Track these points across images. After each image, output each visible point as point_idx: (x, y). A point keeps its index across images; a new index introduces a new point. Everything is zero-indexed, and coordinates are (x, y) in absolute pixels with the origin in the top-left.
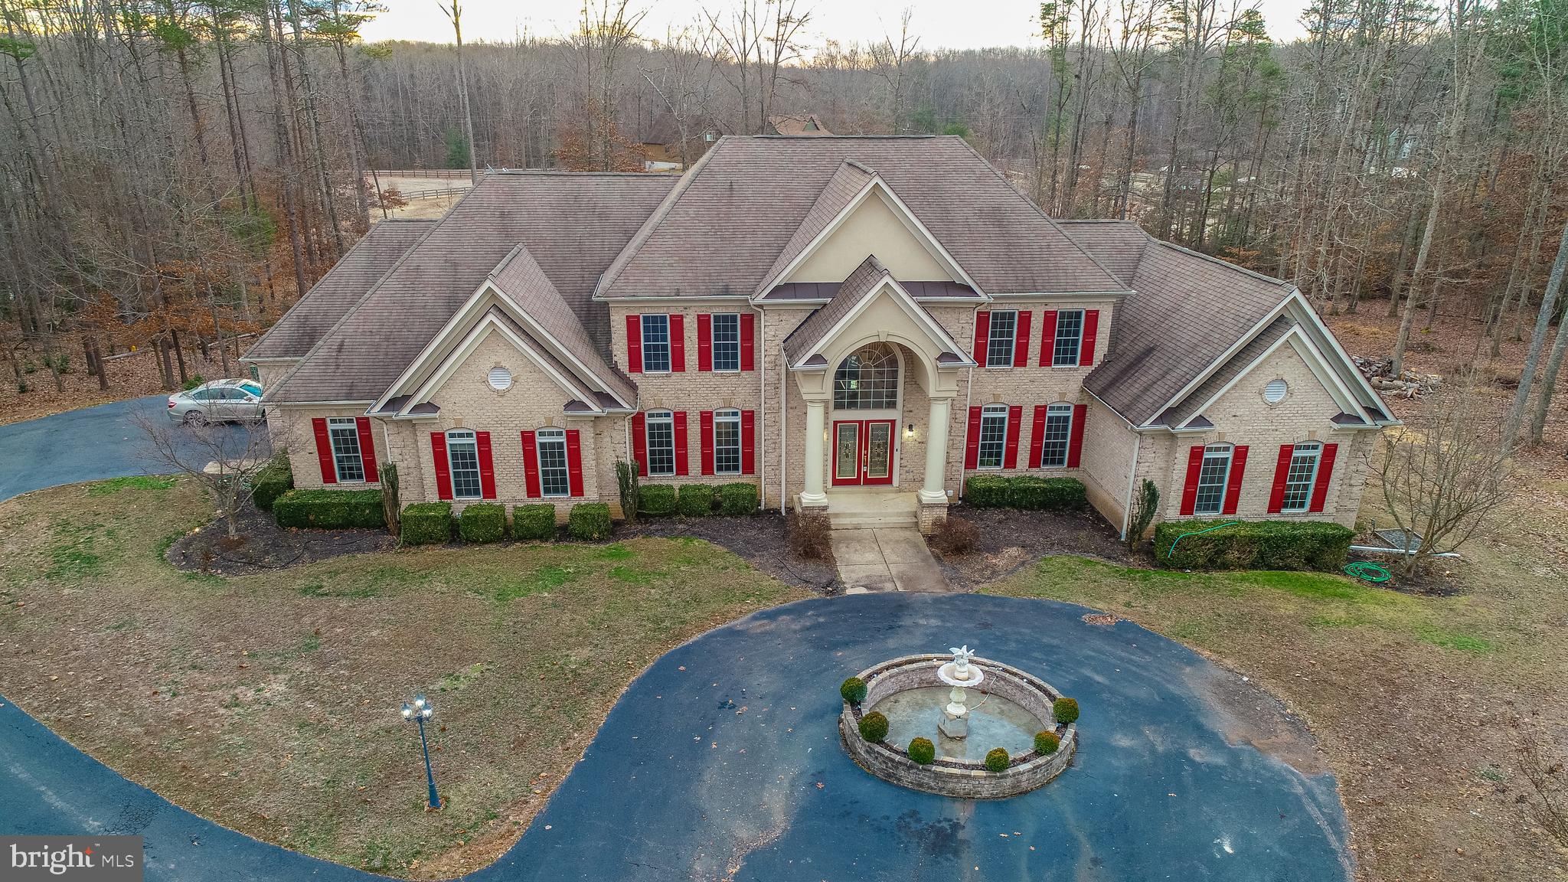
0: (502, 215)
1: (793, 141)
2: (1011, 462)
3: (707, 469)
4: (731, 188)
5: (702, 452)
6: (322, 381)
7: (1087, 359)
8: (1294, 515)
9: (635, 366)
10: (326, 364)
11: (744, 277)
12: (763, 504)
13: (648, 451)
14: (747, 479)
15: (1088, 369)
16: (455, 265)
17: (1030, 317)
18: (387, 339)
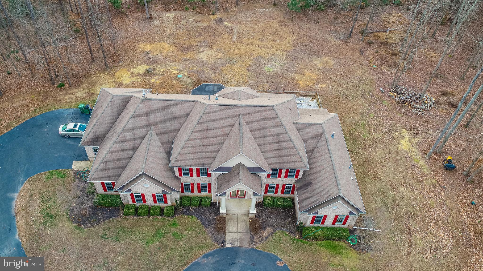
0: (147, 116)
1: (226, 107)
2: (276, 193)
3: (199, 191)
4: (208, 127)
5: (198, 189)
6: (102, 175)
7: (297, 177)
8: (338, 225)
9: (180, 175)
10: (103, 169)
11: (208, 160)
12: (212, 201)
13: (184, 189)
14: (209, 194)
15: (297, 179)
16: (135, 135)
17: (282, 171)
18: (118, 161)
